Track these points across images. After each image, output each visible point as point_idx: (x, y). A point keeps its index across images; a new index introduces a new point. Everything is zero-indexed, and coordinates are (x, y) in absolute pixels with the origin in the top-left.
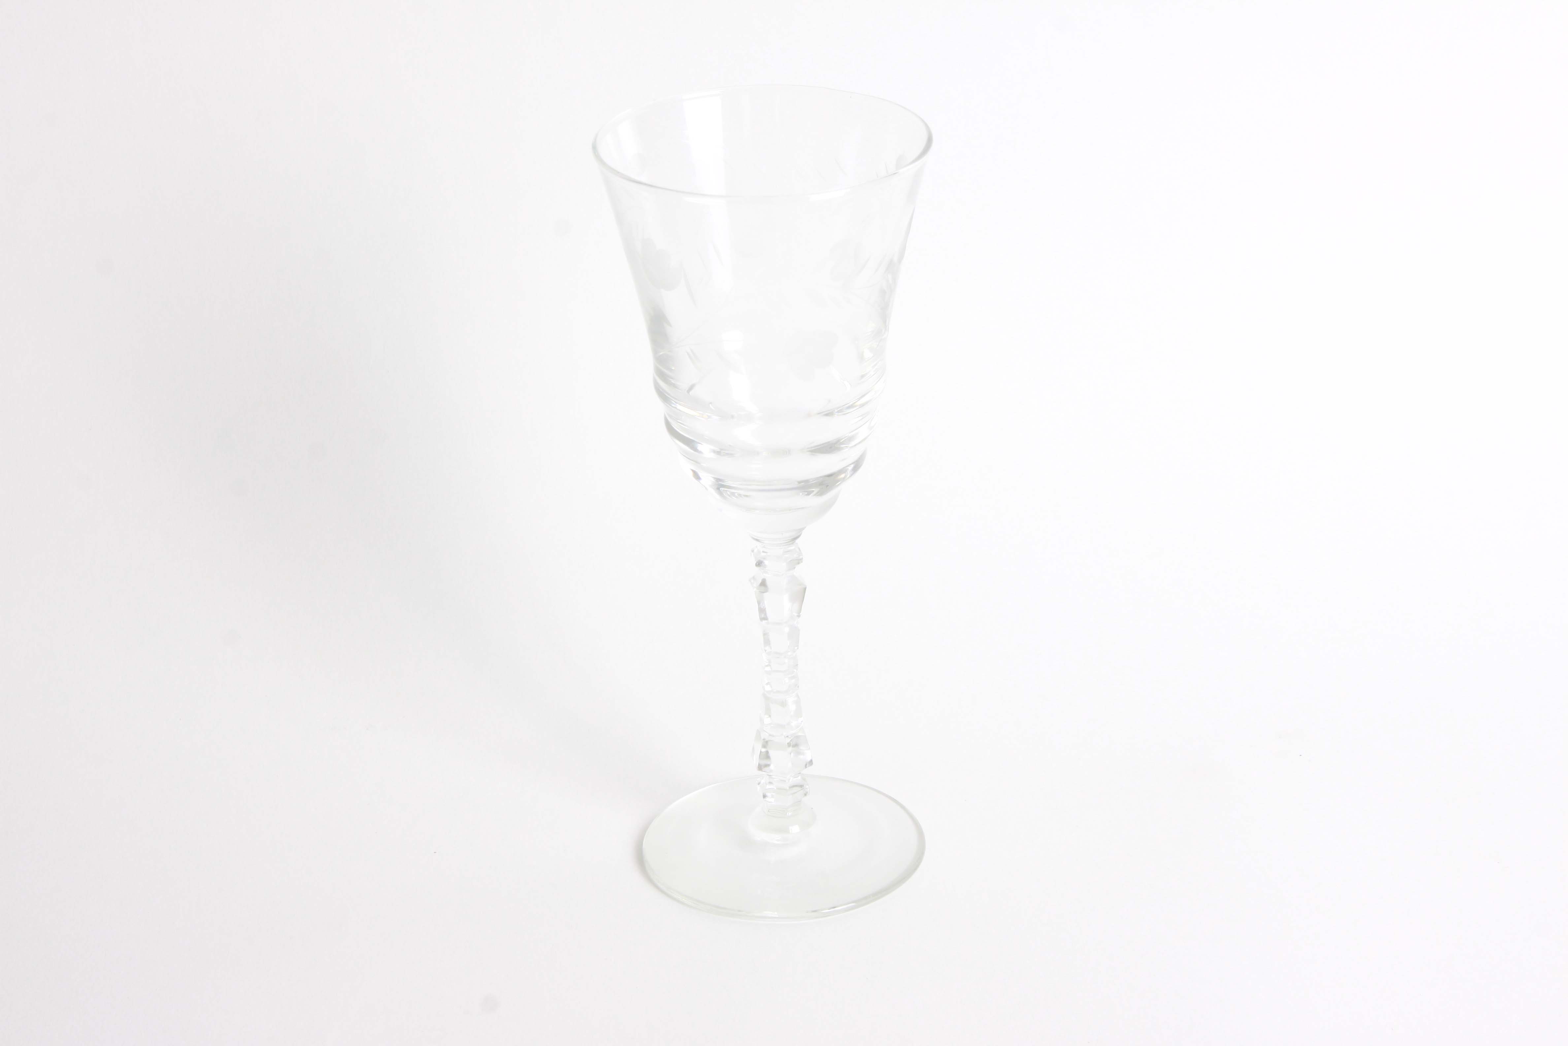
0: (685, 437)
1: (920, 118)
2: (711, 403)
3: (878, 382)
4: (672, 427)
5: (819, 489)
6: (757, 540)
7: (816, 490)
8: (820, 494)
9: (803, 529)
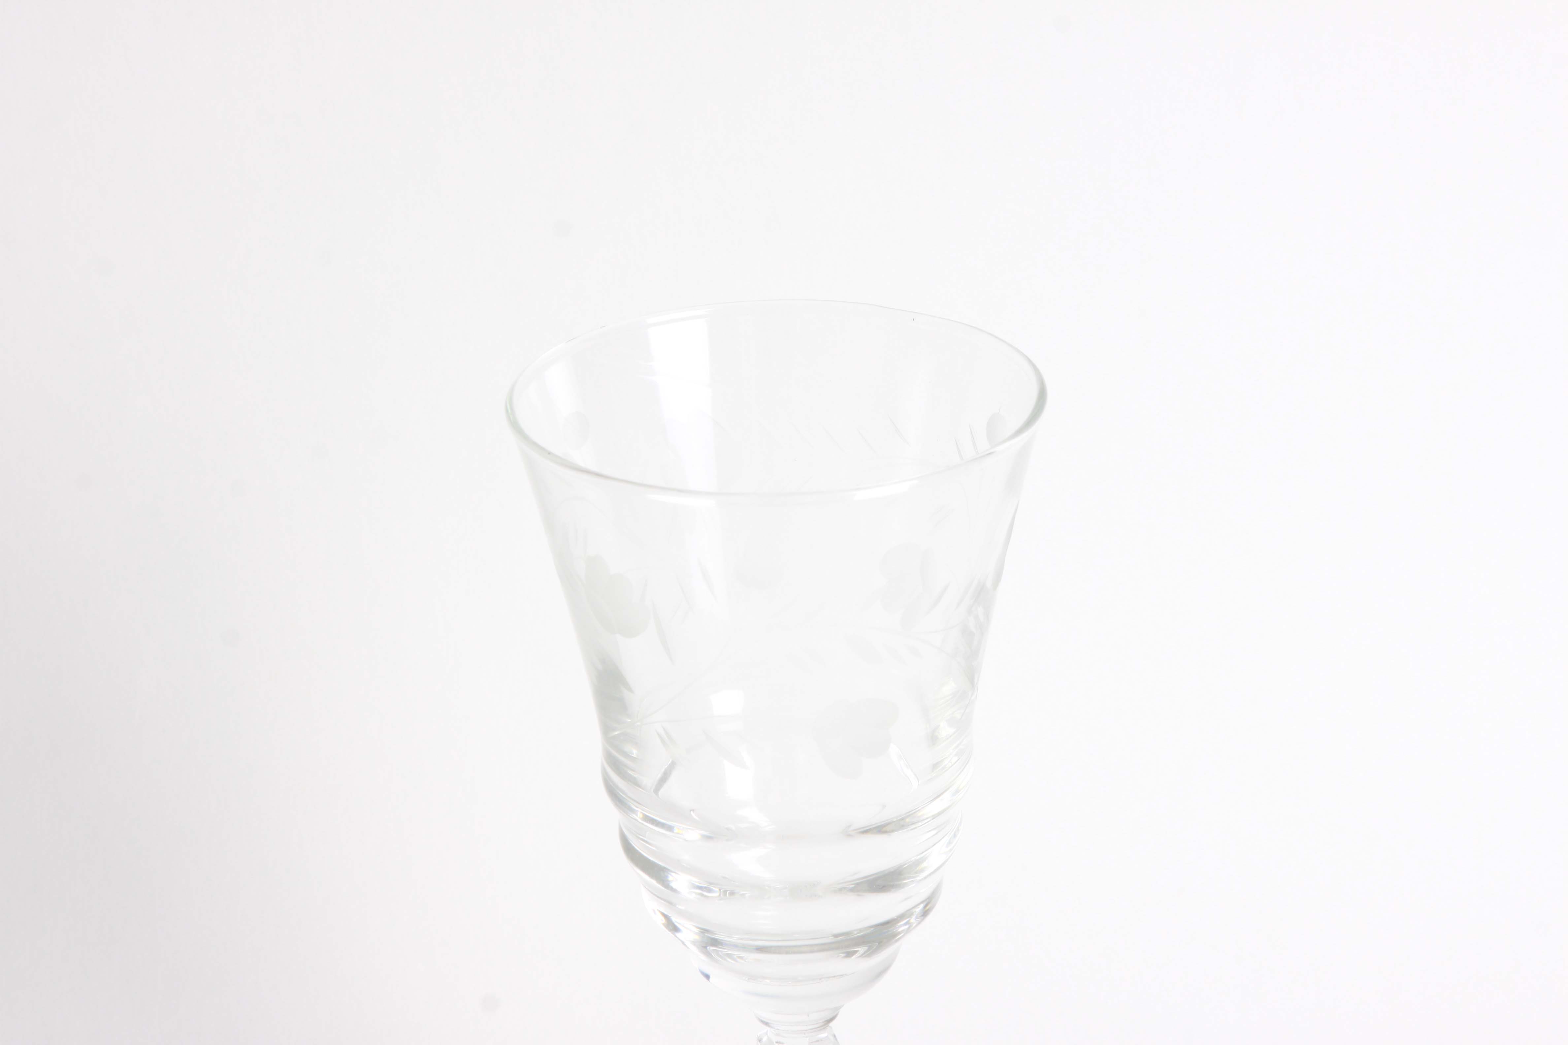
0: (650, 860)
1: (1026, 357)
2: (693, 810)
3: (961, 772)
4: (630, 844)
5: (866, 948)
6: (766, 1024)
7: (861, 950)
8: (869, 954)
9: (840, 1007)
